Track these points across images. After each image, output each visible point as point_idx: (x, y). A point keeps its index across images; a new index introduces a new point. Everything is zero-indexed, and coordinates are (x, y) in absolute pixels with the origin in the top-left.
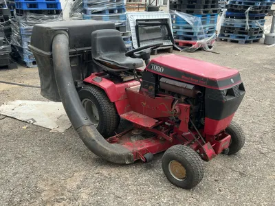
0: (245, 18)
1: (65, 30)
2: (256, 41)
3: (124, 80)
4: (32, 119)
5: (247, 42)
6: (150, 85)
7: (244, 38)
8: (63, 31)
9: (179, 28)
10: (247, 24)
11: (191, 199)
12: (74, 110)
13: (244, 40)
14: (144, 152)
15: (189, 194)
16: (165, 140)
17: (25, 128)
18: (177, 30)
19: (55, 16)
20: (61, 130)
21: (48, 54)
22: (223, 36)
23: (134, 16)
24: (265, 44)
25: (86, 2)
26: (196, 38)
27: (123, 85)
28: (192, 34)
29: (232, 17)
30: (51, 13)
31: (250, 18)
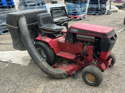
0: (98, 4)
1: (24, 15)
2: (104, 14)
3: (56, 37)
4: (10, 60)
5: (100, 14)
6: (70, 38)
7: (98, 13)
8: (23, 16)
9: (70, 10)
10: (99, 6)
11: (99, 91)
12: (34, 54)
13: (99, 14)
14: (71, 71)
15: (98, 89)
16: (80, 64)
17: (7, 65)
18: (69, 11)
19: (11, 9)
20: (26, 64)
21: (17, 27)
22: (89, 12)
23: (49, 6)
24: (107, 15)
25: (26, 1)
26: (78, 14)
27: (56, 39)
28: (76, 12)
29: (92, 4)
30: (10, 7)
31: (100, 4)
